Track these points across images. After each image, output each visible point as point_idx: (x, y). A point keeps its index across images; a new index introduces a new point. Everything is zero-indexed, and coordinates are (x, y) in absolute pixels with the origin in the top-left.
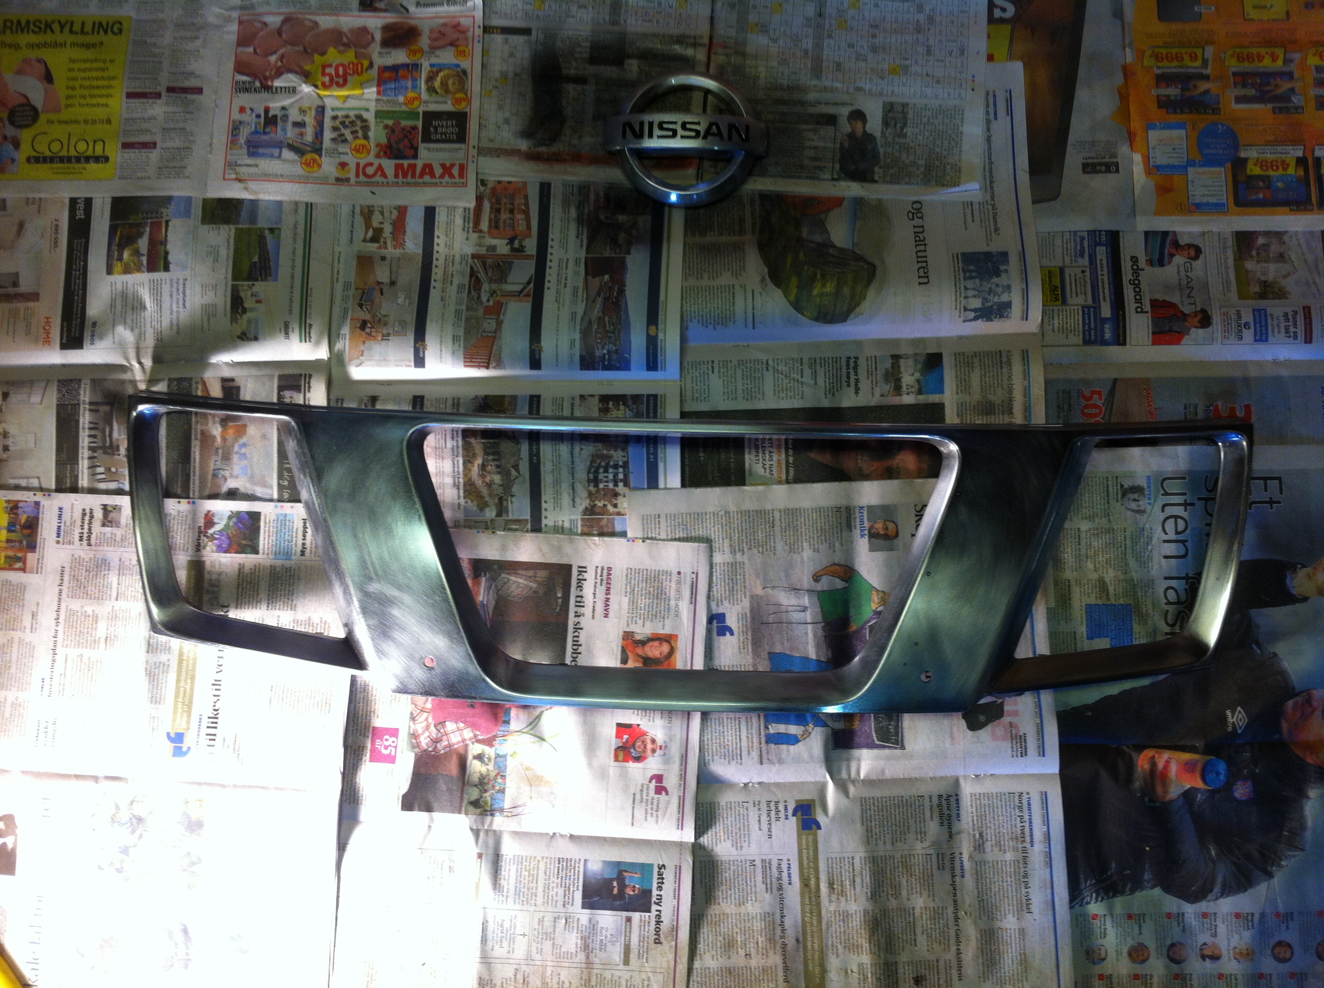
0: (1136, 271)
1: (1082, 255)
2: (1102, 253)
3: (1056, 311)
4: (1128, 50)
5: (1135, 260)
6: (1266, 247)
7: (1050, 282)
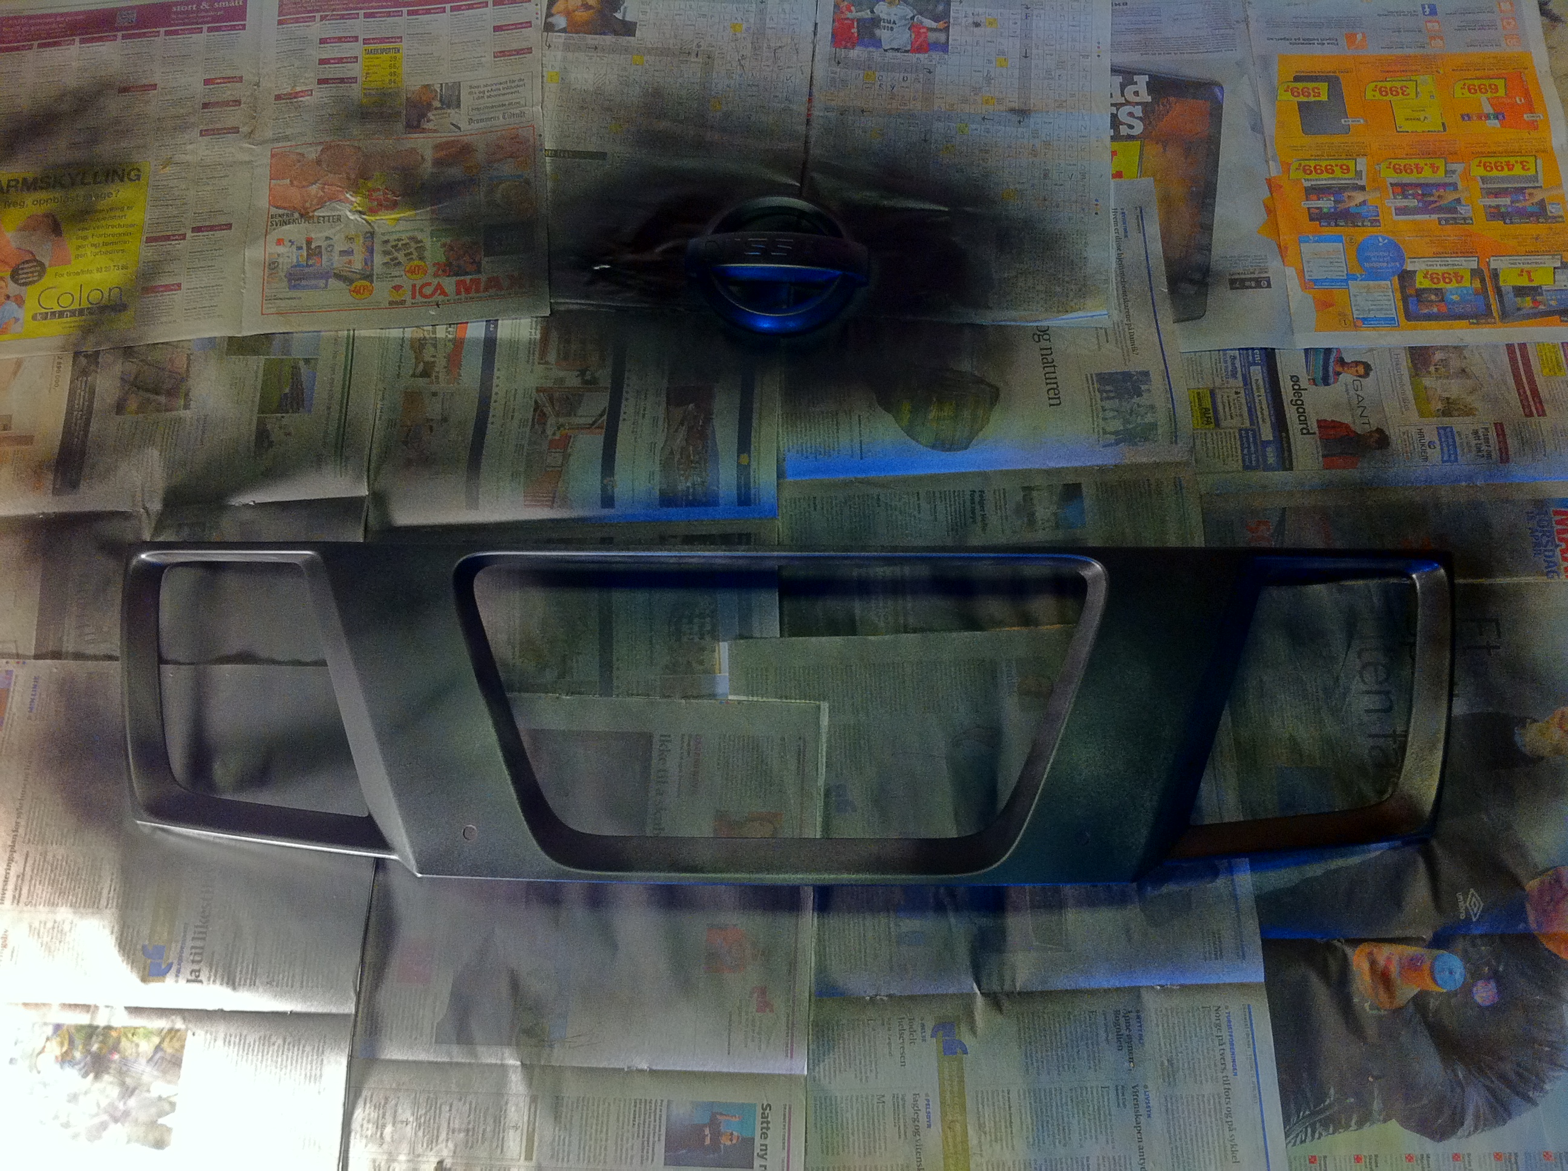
0: (1298, 391)
1: (1234, 375)
2: (1257, 373)
3: (1209, 435)
4: (1270, 162)
5: (1295, 379)
6: (1444, 362)
7: (1200, 405)
